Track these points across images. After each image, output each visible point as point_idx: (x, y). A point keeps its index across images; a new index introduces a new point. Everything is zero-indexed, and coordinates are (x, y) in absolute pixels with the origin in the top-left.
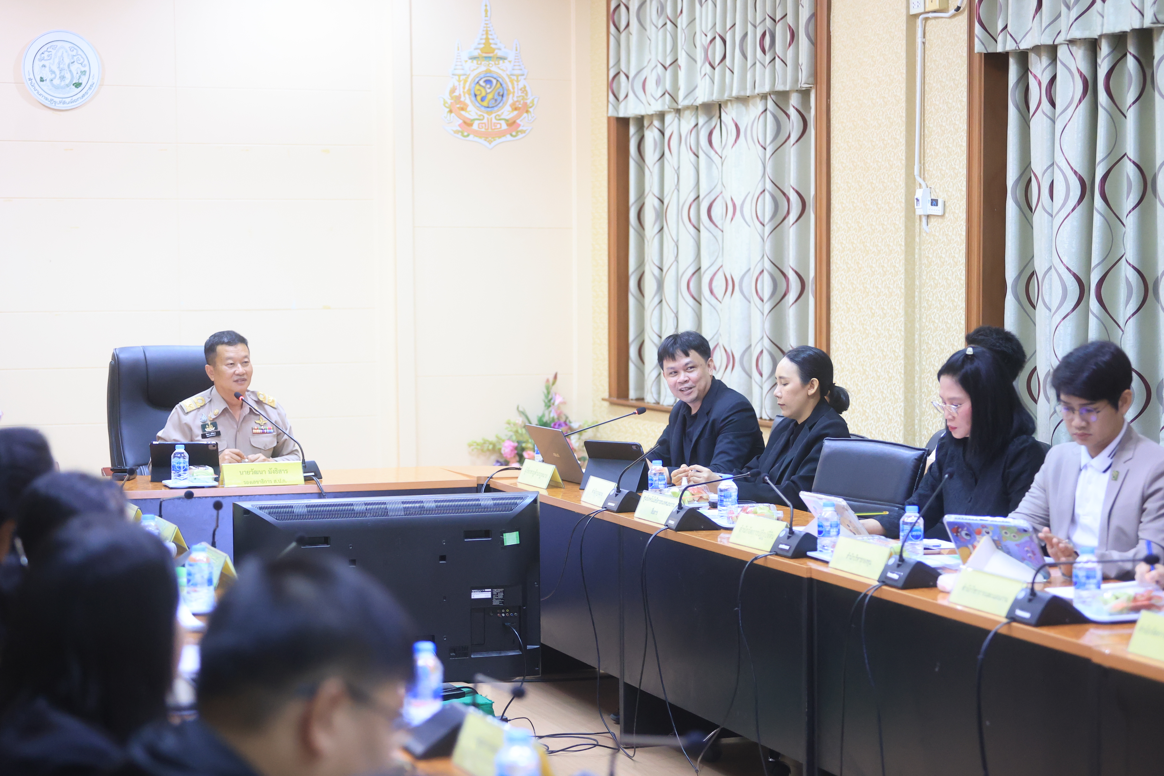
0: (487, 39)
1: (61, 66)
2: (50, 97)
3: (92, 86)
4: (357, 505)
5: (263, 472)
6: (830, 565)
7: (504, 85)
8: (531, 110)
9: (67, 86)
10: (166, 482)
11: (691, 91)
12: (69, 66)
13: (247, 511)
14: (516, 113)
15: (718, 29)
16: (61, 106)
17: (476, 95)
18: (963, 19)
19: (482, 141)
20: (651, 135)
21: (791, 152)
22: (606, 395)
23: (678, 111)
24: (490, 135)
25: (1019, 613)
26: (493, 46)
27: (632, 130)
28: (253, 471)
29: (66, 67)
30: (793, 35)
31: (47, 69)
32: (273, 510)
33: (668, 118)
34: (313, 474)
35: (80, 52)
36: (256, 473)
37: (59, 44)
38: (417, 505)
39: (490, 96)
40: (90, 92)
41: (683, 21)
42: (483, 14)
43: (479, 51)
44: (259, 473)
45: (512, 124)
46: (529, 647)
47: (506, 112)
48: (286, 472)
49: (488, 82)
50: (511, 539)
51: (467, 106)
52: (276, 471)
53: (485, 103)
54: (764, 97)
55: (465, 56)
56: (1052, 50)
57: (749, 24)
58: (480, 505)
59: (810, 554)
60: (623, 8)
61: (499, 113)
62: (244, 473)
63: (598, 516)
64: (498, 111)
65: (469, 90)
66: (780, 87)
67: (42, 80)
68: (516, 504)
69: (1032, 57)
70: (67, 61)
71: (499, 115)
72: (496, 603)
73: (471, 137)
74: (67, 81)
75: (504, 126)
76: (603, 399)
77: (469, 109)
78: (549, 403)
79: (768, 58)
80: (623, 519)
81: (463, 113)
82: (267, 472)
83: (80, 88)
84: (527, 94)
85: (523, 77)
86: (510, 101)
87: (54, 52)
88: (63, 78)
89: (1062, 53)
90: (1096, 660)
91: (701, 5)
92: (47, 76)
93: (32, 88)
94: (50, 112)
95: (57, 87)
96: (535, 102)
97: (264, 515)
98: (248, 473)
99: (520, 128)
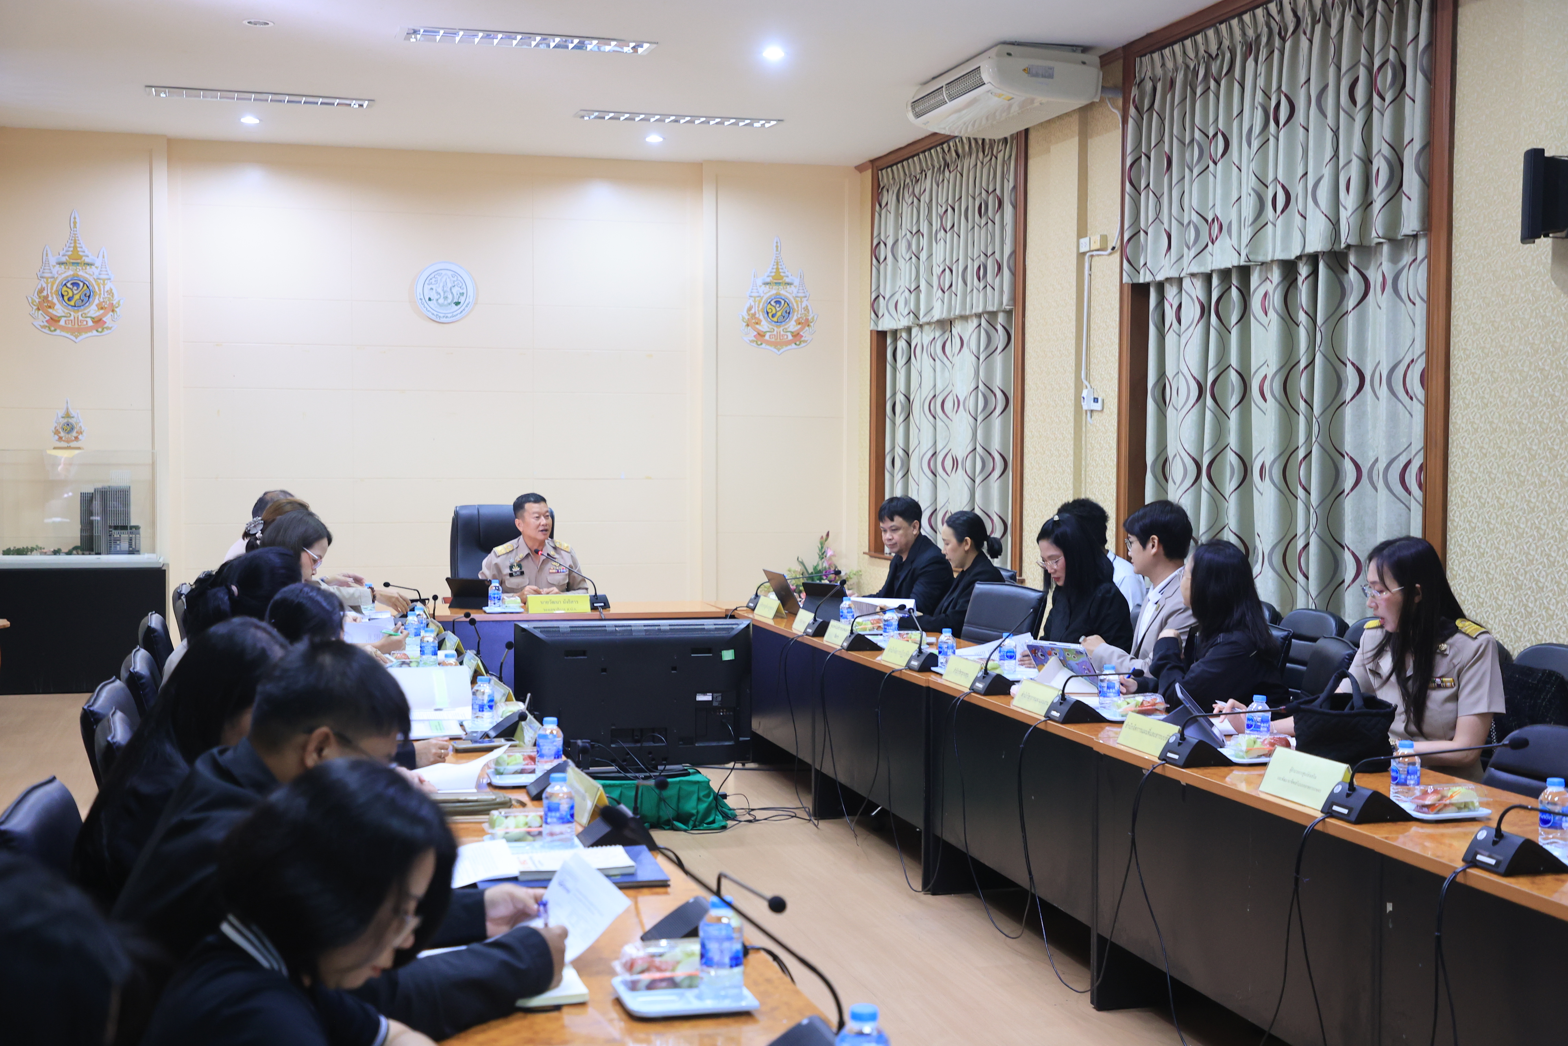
0: (777, 269)
1: (445, 289)
2: (435, 313)
3: (468, 304)
4: (609, 626)
5: (558, 603)
6: (943, 677)
7: (790, 305)
8: (812, 324)
9: (449, 304)
10: (485, 609)
11: (930, 310)
12: (451, 289)
13: (524, 630)
14: (799, 326)
15: (948, 262)
16: (444, 320)
17: (768, 313)
18: (1117, 255)
19: (772, 348)
20: (901, 344)
21: (998, 358)
22: (867, 550)
23: (921, 326)
24: (778, 344)
25: (1054, 713)
26: (782, 274)
27: (889, 341)
29: (449, 290)
30: (1000, 268)
31: (434, 291)
32: (544, 630)
33: (915, 331)
34: (603, 604)
35: (460, 278)
37: (444, 272)
38: (657, 628)
39: (779, 314)
40: (466, 309)
41: (923, 256)
42: (775, 249)
43: (771, 278)
45: (797, 336)
46: (741, 739)
47: (792, 325)
48: (576, 602)
49: (778, 302)
50: (728, 655)
51: (761, 321)
52: (569, 602)
53: (775, 319)
54: (979, 316)
55: (759, 282)
56: (1180, 280)
57: (969, 259)
58: (704, 629)
59: (933, 669)
60: (882, 245)
61: (786, 327)
63: (799, 639)
64: (785, 325)
65: (763, 309)
66: (990, 308)
67: (430, 299)
68: (733, 629)
69: (1167, 286)
70: (449, 285)
71: (786, 329)
72: (715, 704)
73: (764, 345)
74: (449, 301)
75: (790, 337)
76: (864, 553)
77: (762, 323)
78: (822, 555)
79: (982, 285)
80: (816, 642)
81: (757, 326)
82: (562, 602)
83: (459, 306)
84: (808, 312)
85: (806, 299)
86: (795, 318)
87: (439, 278)
88: (446, 298)
89: (1186, 283)
90: (1096, 748)
91: (937, 243)
92: (434, 296)
93: (422, 306)
94: (436, 324)
95: (441, 305)
96: (815, 318)
97: (537, 633)
98: (547, 602)
99: (803, 339)
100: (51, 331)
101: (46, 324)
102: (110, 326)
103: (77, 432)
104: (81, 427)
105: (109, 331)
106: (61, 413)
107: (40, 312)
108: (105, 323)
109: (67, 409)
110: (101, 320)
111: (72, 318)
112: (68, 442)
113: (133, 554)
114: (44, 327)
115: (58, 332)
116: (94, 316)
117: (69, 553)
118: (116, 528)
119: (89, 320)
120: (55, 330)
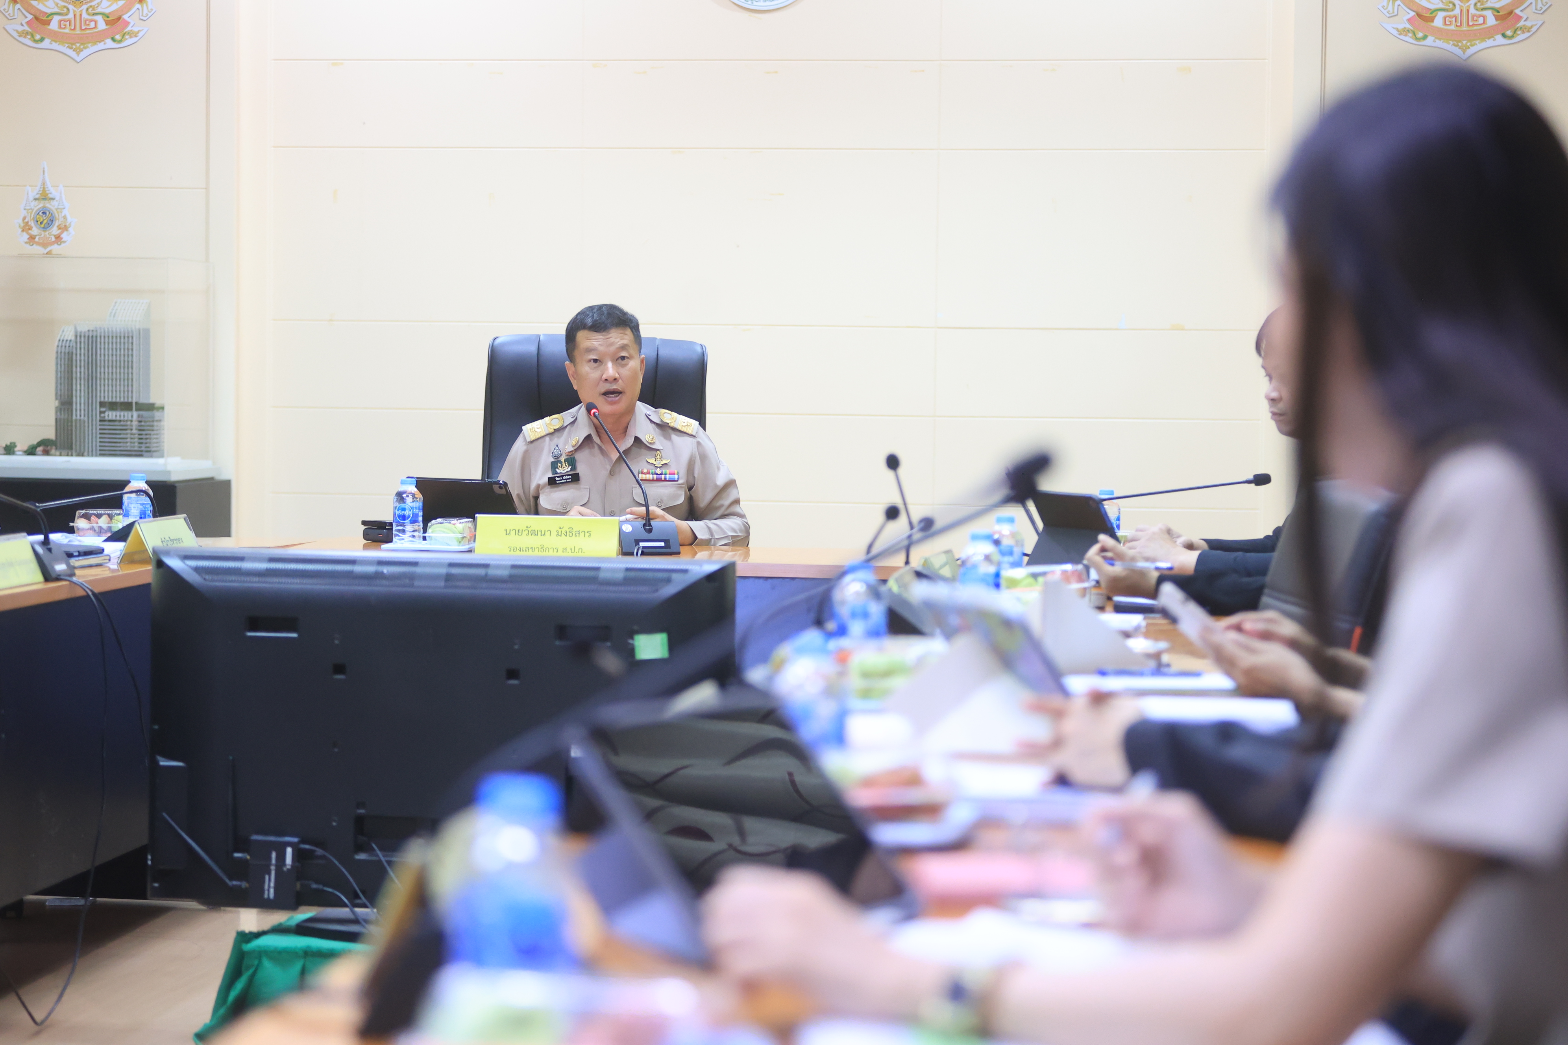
5: (548, 534)
19: (1449, 47)
24: (1463, 36)
28: (530, 530)
34: (662, 544)
36: (534, 533)
44: (539, 533)
45: (1507, 17)
48: (587, 534)
50: (650, 646)
52: (570, 533)
62: (513, 533)
68: (669, 580)
73: (1430, 40)
75: (1491, 21)
82: (554, 533)
94: (746, 15)
98: (519, 532)
99: (1521, 23)
100: (36, 41)
101: (27, 28)
102: (135, 29)
103: (59, 228)
104: (65, 217)
105: (134, 40)
106: (33, 192)
107: (18, 6)
108: (127, 24)
109: (44, 184)
110: (119, 18)
111: (71, 16)
112: (44, 245)
113: (141, 456)
114: (24, 34)
115: (46, 43)
116: (107, 11)
117: (31, 451)
118: (113, 406)
119: (100, 19)
120: (42, 40)
